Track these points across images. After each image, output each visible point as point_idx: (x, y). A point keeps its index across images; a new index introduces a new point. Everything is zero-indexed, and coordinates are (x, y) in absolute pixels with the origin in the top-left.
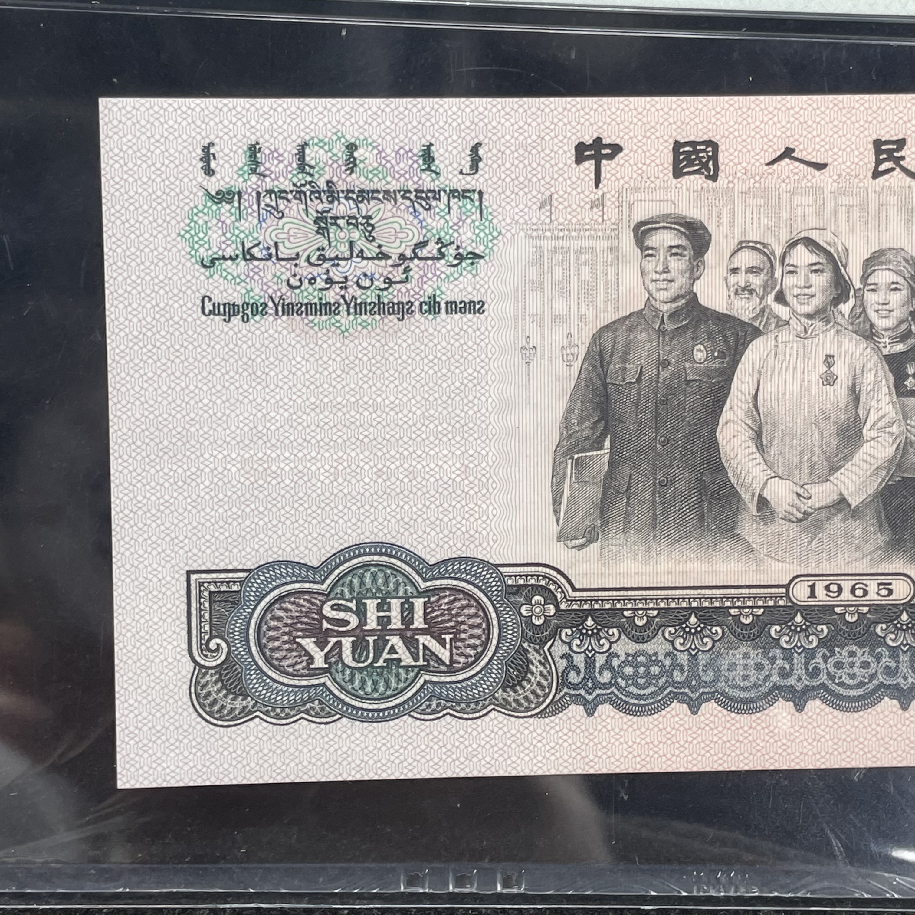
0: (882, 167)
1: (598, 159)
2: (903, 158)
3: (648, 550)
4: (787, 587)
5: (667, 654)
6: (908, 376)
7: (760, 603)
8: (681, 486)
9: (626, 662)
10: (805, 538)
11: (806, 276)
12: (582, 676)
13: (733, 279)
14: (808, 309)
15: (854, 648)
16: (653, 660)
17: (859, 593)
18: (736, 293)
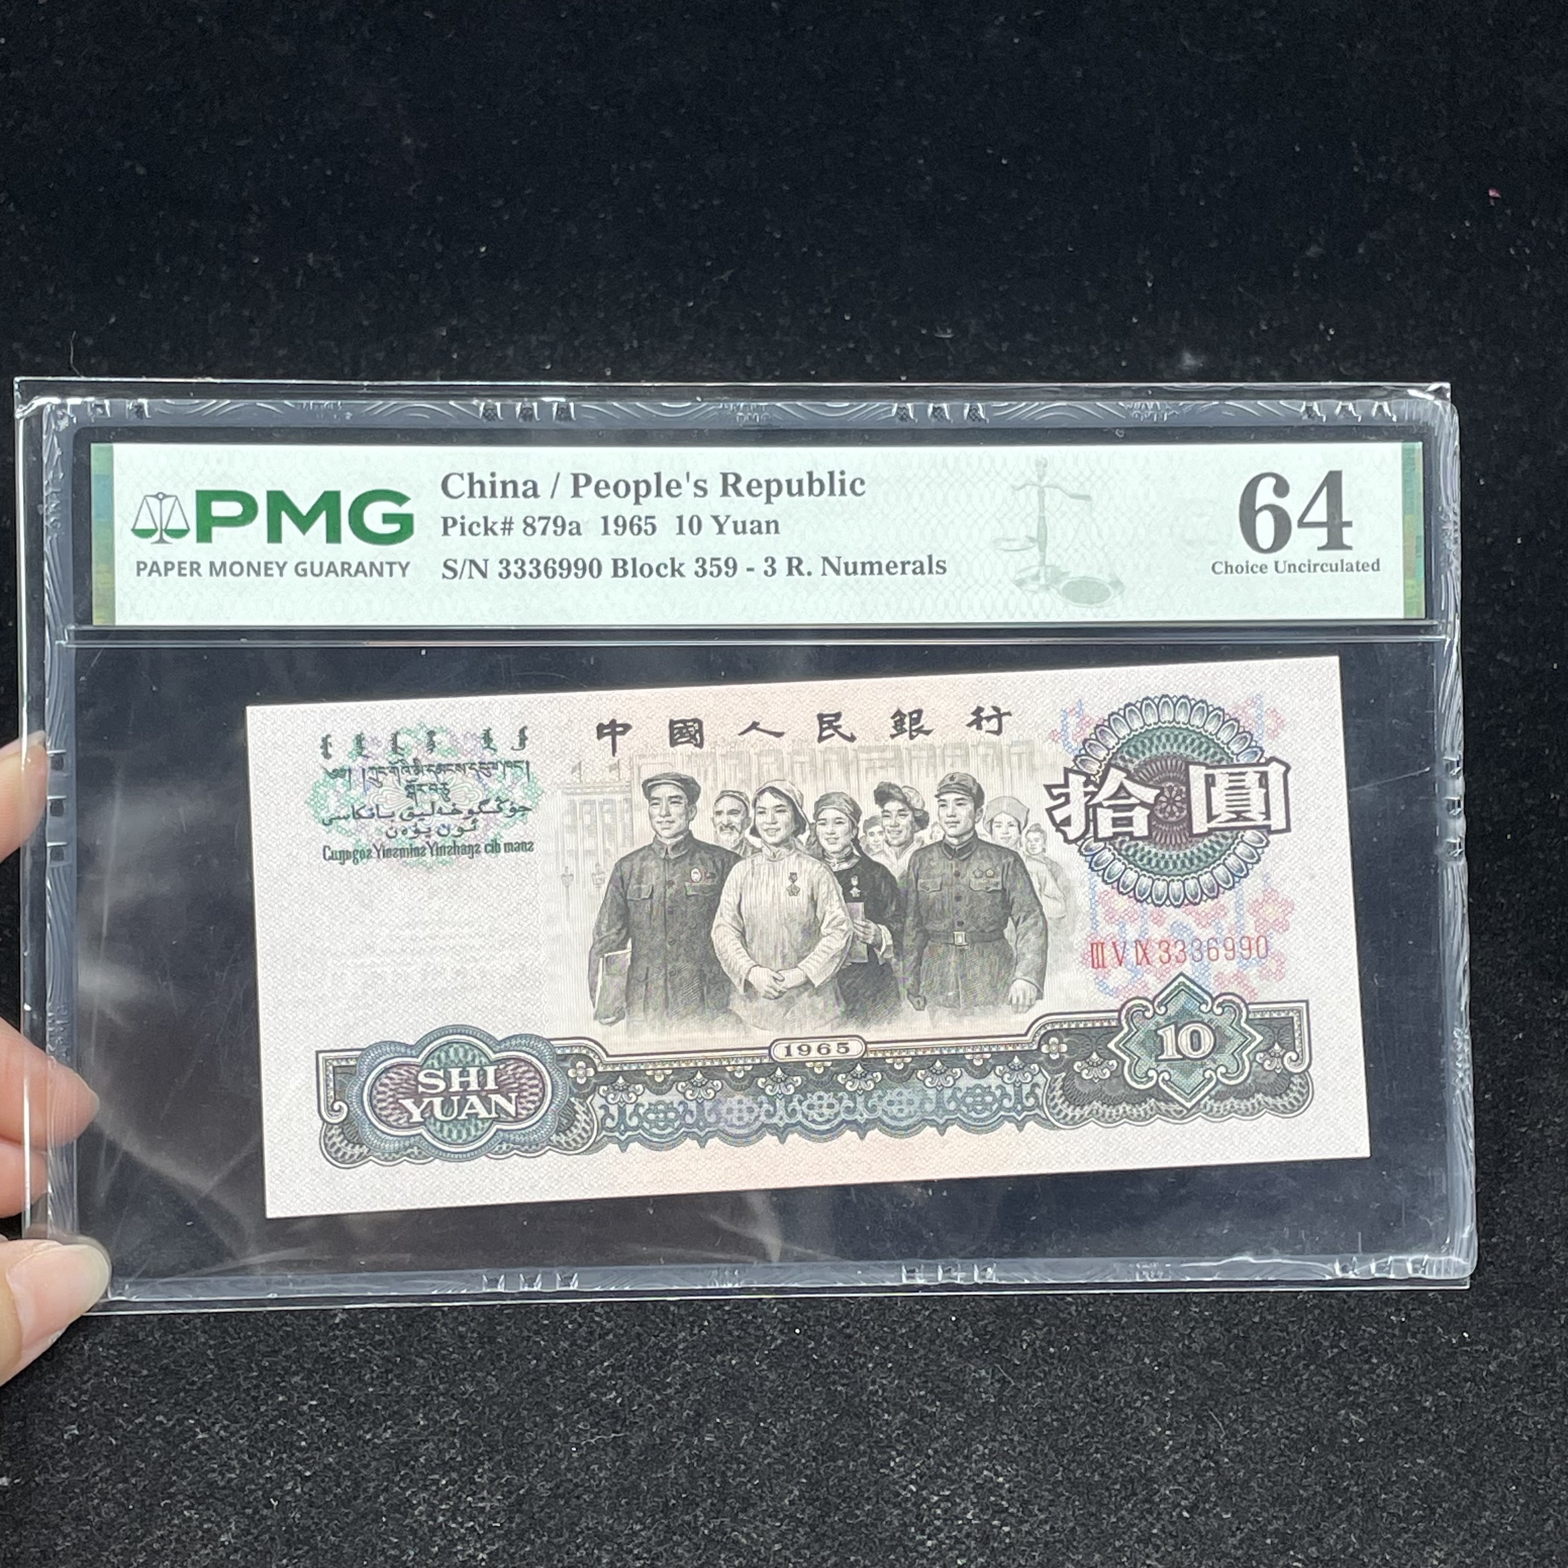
0: (825, 734)
1: (614, 735)
2: (840, 727)
3: (663, 1025)
4: (769, 1048)
5: (681, 1103)
6: (852, 887)
7: (749, 1061)
8: (686, 974)
9: (649, 1111)
10: (782, 1011)
11: (773, 816)
12: (616, 1121)
13: (718, 819)
14: (776, 839)
15: (822, 1093)
16: (669, 1107)
17: (824, 1051)
18: (721, 829)
